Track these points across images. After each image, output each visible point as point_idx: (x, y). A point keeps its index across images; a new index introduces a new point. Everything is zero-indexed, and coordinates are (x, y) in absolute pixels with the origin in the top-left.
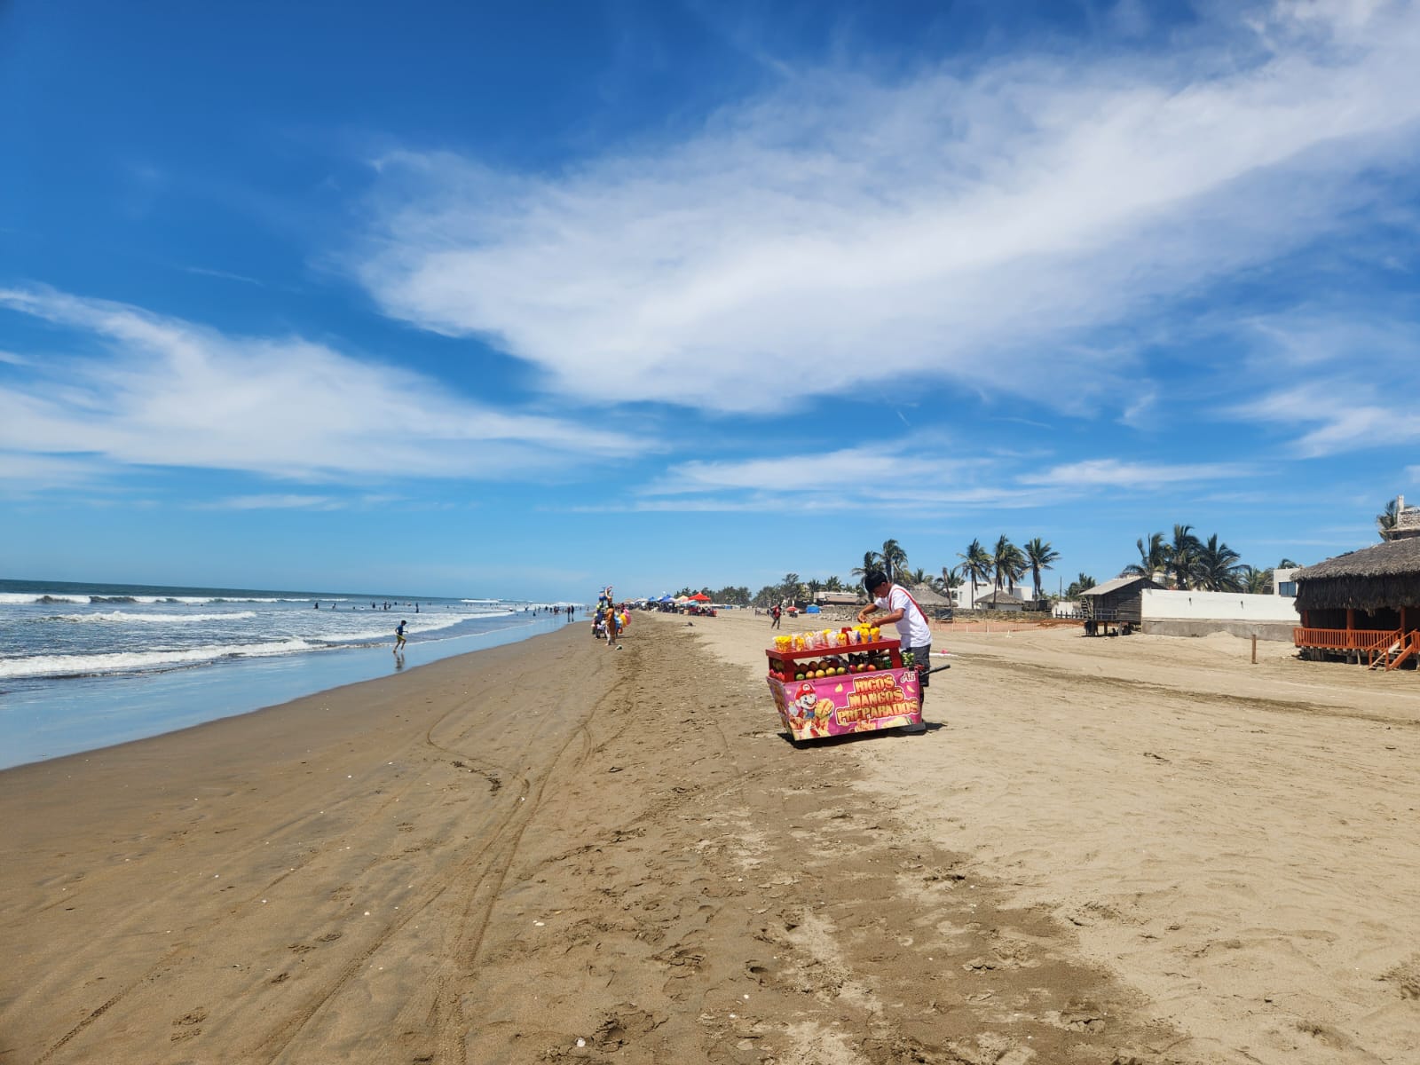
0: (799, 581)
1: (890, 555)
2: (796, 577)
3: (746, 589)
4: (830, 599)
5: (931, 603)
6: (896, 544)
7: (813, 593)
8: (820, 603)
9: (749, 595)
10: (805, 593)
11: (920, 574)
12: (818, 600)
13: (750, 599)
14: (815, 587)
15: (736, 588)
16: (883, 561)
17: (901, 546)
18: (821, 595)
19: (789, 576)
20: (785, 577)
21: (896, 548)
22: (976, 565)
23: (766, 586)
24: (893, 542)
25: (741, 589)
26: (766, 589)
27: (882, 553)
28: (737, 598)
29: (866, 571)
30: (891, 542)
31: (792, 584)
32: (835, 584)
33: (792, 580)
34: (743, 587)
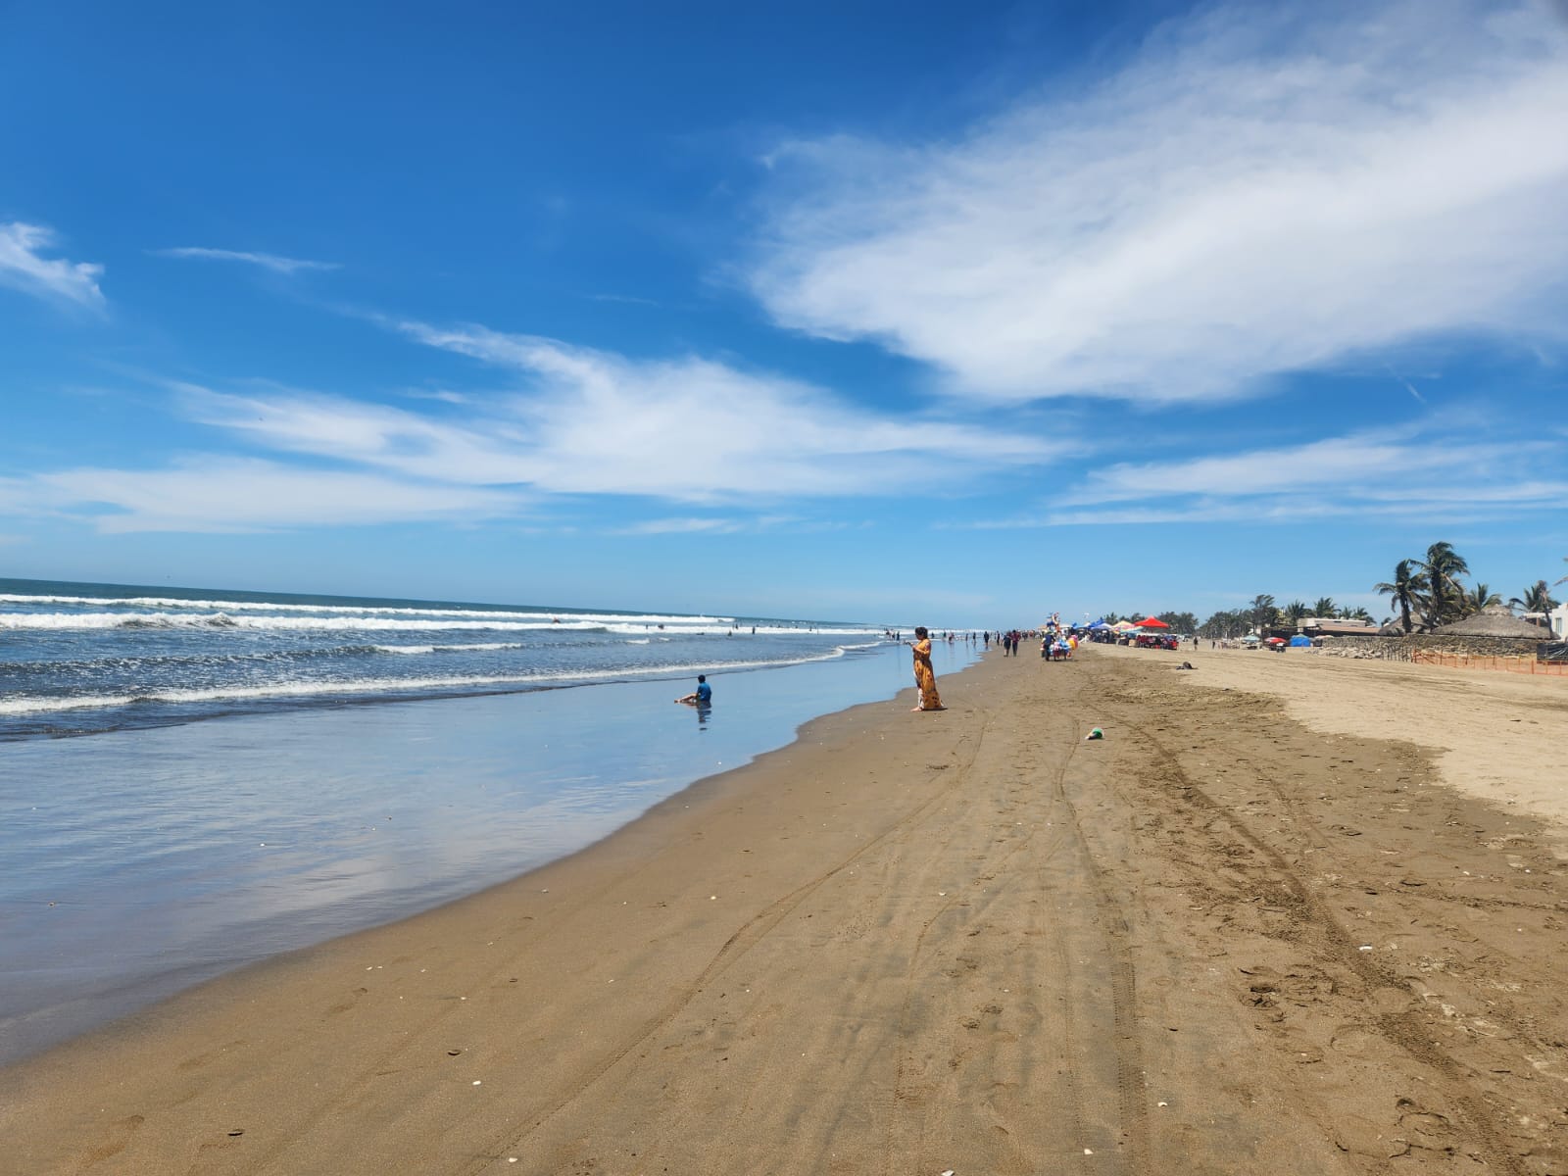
0: (1276, 605)
1: (1439, 564)
2: (1270, 599)
3: (1191, 615)
4: (1324, 628)
5: (1516, 633)
6: (1449, 549)
7: (1295, 620)
8: (1308, 632)
9: (1196, 622)
10: (1282, 619)
11: (1482, 592)
12: (1305, 629)
13: (1196, 627)
14: (1298, 612)
15: (1178, 613)
16: (1426, 573)
17: (1458, 551)
18: (1311, 622)
19: (1260, 598)
20: (1254, 599)
21: (1450, 555)
23: (1219, 611)
24: (1446, 545)
25: (1184, 615)
26: (1218, 615)
27: (1427, 561)
28: (1180, 627)
30: (1441, 546)
31: (1265, 607)
32: (1328, 608)
33: (1264, 603)
34: (1187, 613)
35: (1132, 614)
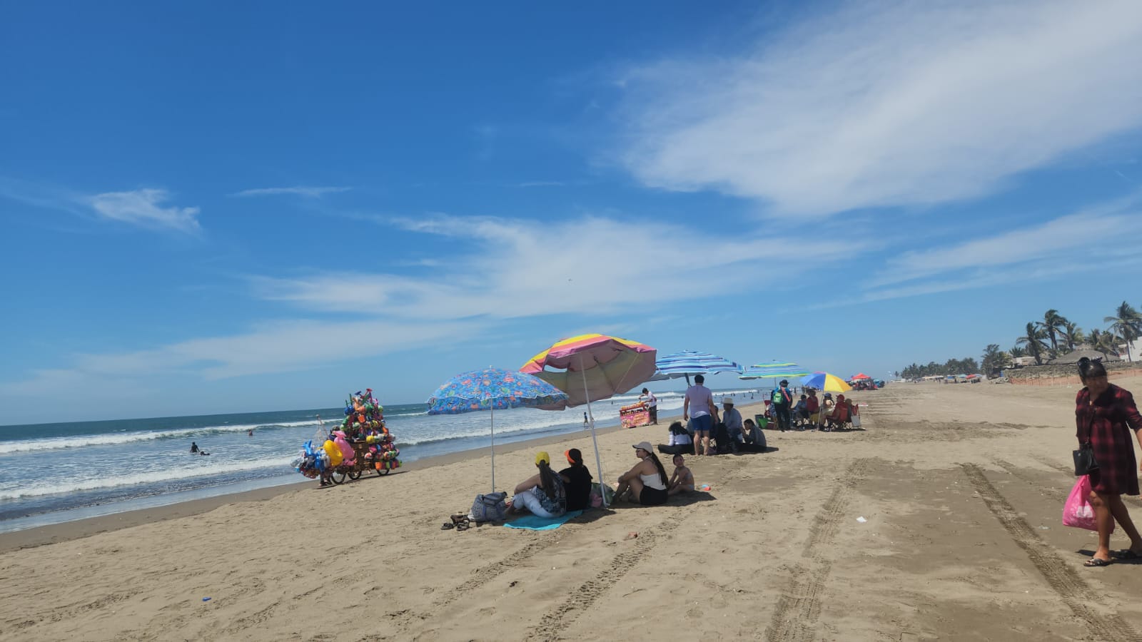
0: (1001, 350)
1: (1051, 323)
3: (971, 360)
6: (1055, 313)
15: (960, 359)
16: (1045, 329)
17: (1060, 314)
20: (987, 348)
21: (1056, 317)
22: (1127, 323)
24: (1054, 311)
27: (1045, 322)
29: (1030, 339)
30: (1051, 312)
31: (993, 353)
33: (992, 349)
34: (968, 358)
35: (928, 363)
